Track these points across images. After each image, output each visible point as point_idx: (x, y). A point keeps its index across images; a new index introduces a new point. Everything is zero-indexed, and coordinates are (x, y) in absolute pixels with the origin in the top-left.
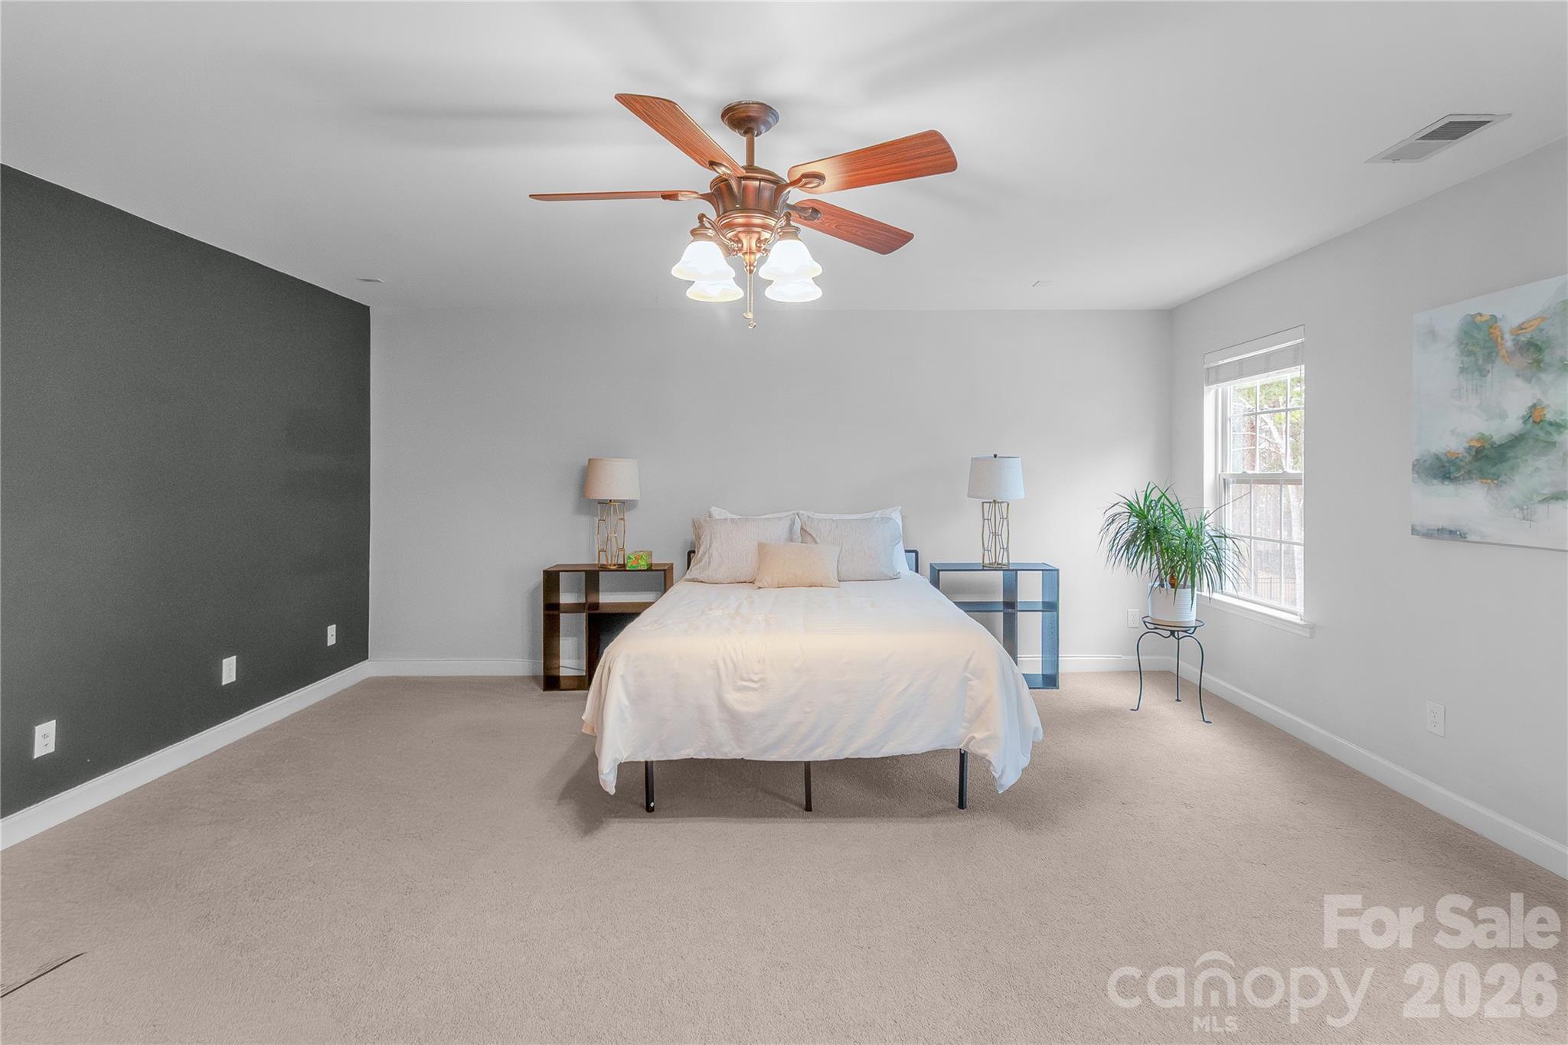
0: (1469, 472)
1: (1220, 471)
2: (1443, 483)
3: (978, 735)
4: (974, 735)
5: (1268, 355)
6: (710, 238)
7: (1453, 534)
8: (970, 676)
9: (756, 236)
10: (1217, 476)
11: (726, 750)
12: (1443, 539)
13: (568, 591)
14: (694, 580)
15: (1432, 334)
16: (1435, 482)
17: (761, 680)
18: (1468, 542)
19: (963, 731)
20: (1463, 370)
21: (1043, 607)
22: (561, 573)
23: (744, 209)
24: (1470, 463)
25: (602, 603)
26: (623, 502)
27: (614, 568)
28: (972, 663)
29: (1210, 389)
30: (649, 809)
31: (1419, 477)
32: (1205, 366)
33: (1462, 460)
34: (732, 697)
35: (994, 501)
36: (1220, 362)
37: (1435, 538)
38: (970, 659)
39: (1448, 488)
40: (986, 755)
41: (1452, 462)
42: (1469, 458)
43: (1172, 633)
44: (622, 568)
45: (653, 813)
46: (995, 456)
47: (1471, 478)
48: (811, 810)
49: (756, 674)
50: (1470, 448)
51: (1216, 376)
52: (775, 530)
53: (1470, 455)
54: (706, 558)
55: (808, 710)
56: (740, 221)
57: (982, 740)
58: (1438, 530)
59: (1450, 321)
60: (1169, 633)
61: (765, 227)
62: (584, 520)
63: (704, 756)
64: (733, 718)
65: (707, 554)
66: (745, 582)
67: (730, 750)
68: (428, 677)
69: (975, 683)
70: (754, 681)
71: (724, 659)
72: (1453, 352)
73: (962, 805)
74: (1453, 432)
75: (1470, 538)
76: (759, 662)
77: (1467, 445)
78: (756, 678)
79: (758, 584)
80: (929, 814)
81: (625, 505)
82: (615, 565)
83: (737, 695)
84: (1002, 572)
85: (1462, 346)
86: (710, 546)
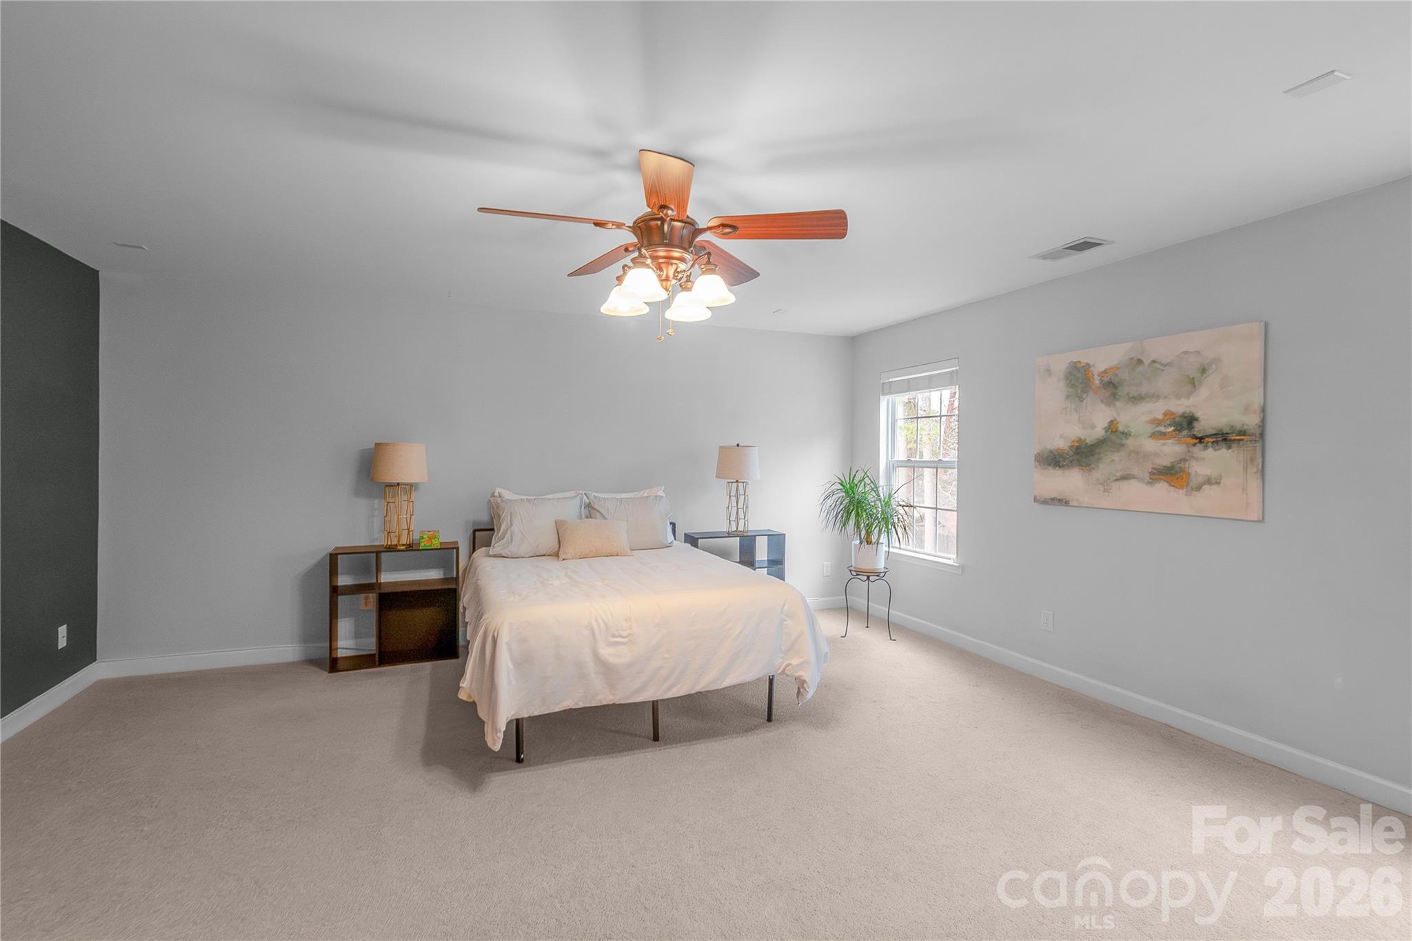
0: (1071, 462)
1: (890, 459)
2: (1055, 469)
3: (795, 662)
4: (792, 662)
5: (931, 377)
6: (648, 266)
7: (1062, 502)
8: (784, 617)
9: (674, 267)
10: (888, 463)
11: (601, 697)
12: (1055, 505)
13: (348, 573)
14: (495, 556)
15: (1049, 372)
16: (1050, 468)
17: (628, 635)
18: (1071, 506)
19: (780, 660)
20: (1068, 397)
21: (768, 564)
22: (339, 556)
23: (670, 245)
24: (1073, 455)
25: (384, 583)
26: (411, 485)
27: (403, 548)
28: (786, 607)
29: (884, 398)
30: (519, 760)
31: (1040, 464)
32: (882, 382)
33: (1067, 454)
34: (606, 652)
35: (737, 481)
36: (891, 380)
37: (1050, 505)
38: (784, 605)
39: (1058, 472)
40: (802, 676)
41: (1061, 456)
42: (1071, 453)
43: (868, 577)
44: (410, 547)
45: (522, 764)
46: (738, 445)
47: (1072, 466)
48: (658, 740)
49: (624, 630)
50: (1072, 446)
51: (890, 389)
52: (569, 509)
53: (1072, 450)
54: (508, 536)
55: (667, 656)
56: (662, 254)
57: (798, 665)
58: (1051, 499)
59: (1061, 365)
60: (866, 577)
61: (682, 260)
62: (362, 504)
63: (581, 705)
64: (608, 671)
65: (509, 531)
66: (544, 555)
67: (605, 697)
68: (183, 673)
69: (789, 622)
70: (624, 637)
71: (596, 620)
72: (1062, 384)
73: (769, 719)
74: (1061, 436)
75: (1071, 504)
76: (626, 620)
77: (1070, 445)
78: (625, 634)
79: (562, 556)
80: (748, 730)
81: (411, 487)
82: (403, 545)
83: (611, 650)
84: (739, 538)
85: (1068, 381)
86: (511, 524)
